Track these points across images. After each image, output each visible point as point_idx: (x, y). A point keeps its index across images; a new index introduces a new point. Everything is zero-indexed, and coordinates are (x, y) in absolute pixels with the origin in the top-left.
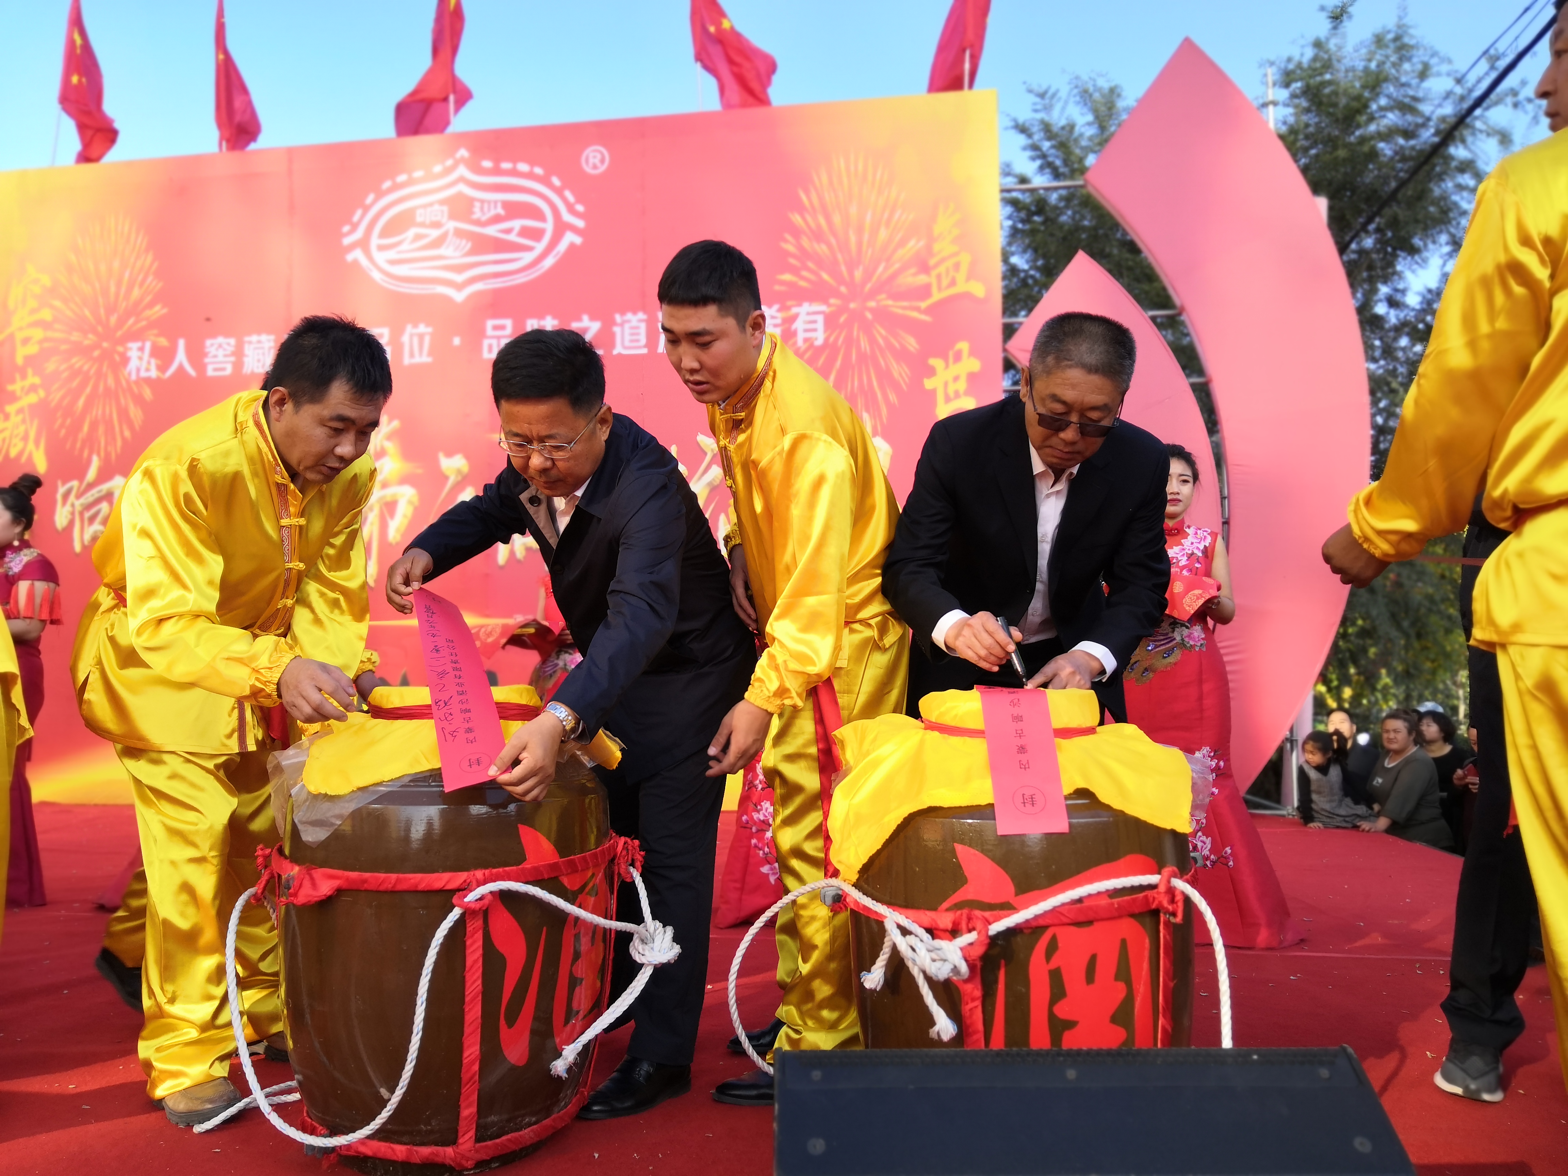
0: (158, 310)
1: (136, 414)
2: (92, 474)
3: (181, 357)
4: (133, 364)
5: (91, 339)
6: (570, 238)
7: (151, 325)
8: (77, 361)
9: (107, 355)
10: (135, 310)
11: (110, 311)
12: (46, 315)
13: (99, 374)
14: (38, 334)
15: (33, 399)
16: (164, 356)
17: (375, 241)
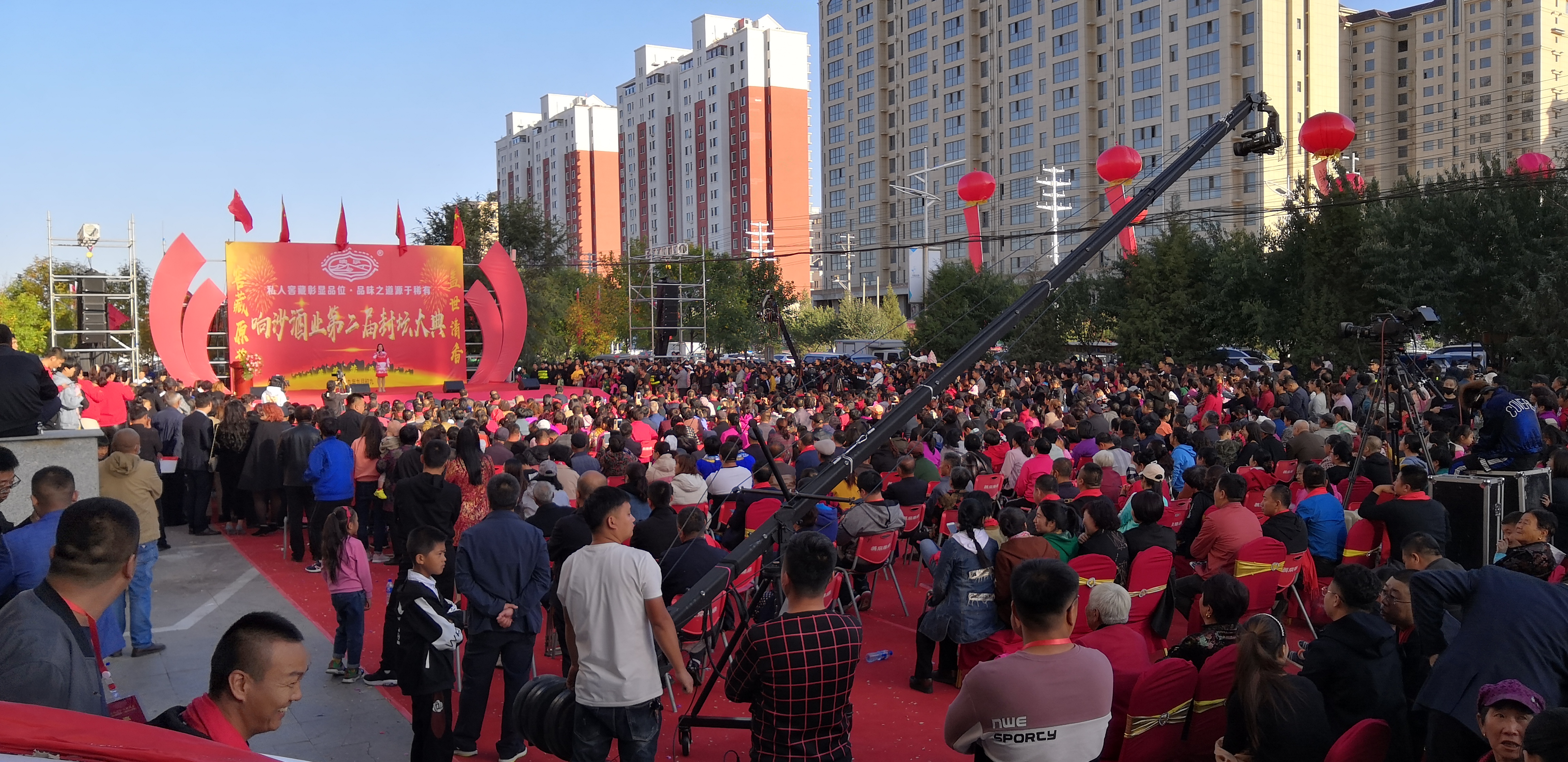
0: (275, 279)
1: (271, 303)
2: (261, 316)
3: (282, 290)
4: (269, 292)
5: (257, 285)
6: (375, 269)
7: (274, 282)
8: (254, 290)
9: (262, 289)
10: (269, 278)
11: (262, 277)
12: (245, 278)
13: (260, 293)
14: (243, 283)
15: (243, 298)
16: (277, 290)
17: (330, 266)
